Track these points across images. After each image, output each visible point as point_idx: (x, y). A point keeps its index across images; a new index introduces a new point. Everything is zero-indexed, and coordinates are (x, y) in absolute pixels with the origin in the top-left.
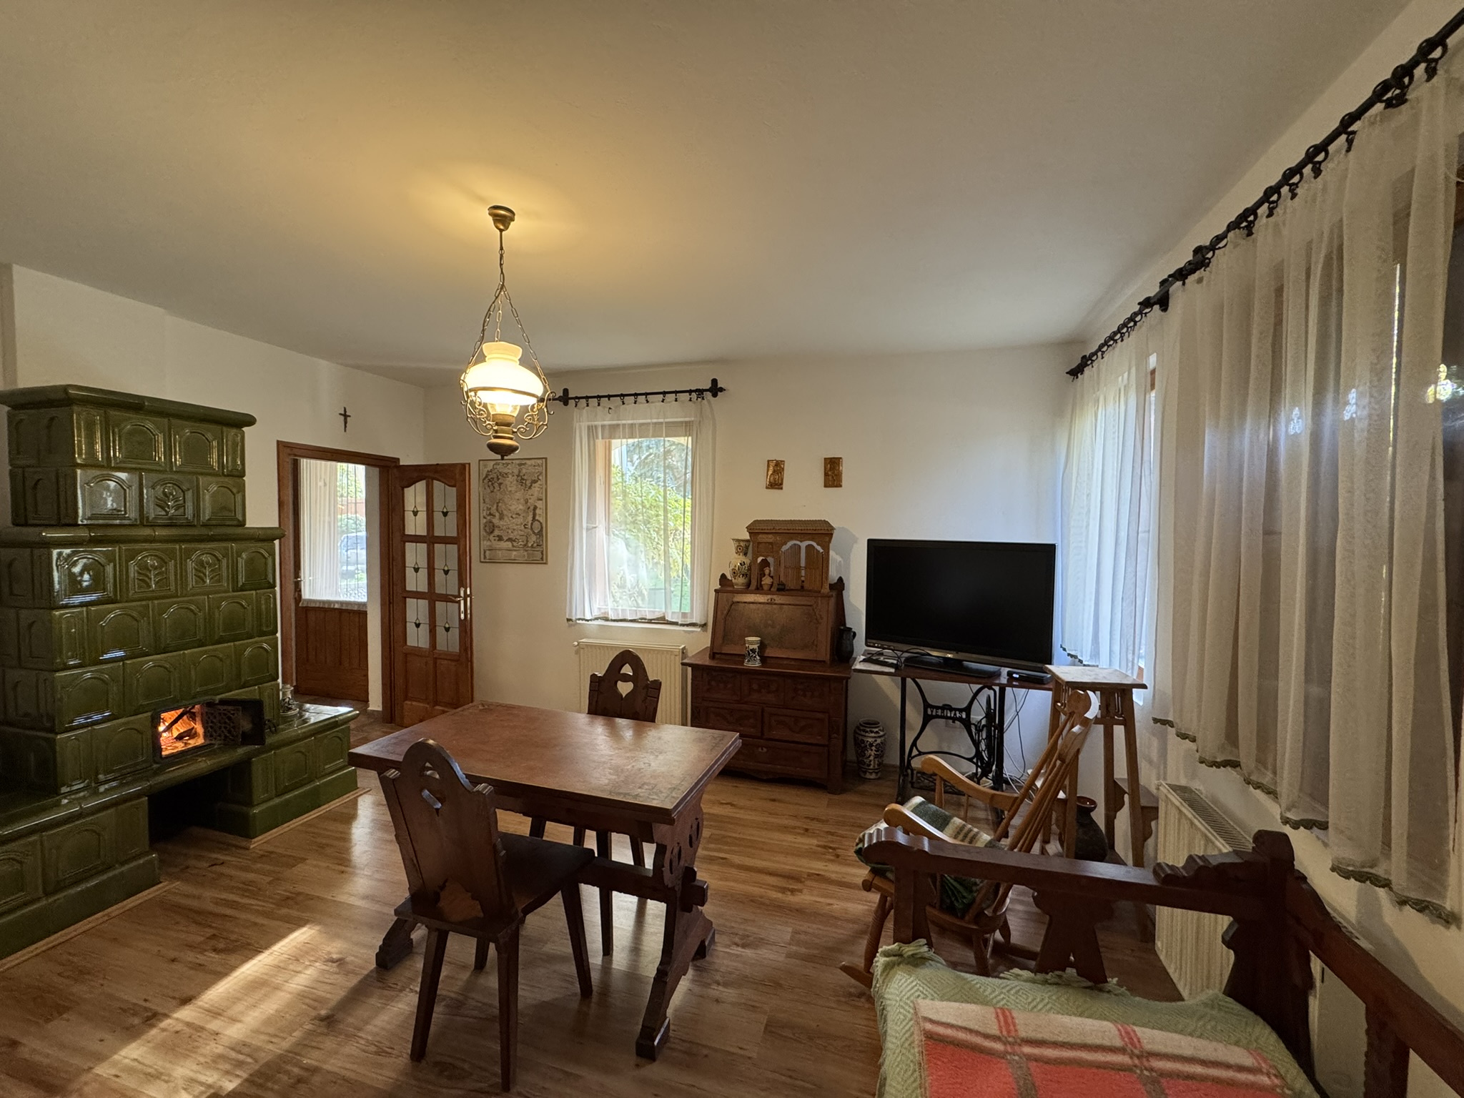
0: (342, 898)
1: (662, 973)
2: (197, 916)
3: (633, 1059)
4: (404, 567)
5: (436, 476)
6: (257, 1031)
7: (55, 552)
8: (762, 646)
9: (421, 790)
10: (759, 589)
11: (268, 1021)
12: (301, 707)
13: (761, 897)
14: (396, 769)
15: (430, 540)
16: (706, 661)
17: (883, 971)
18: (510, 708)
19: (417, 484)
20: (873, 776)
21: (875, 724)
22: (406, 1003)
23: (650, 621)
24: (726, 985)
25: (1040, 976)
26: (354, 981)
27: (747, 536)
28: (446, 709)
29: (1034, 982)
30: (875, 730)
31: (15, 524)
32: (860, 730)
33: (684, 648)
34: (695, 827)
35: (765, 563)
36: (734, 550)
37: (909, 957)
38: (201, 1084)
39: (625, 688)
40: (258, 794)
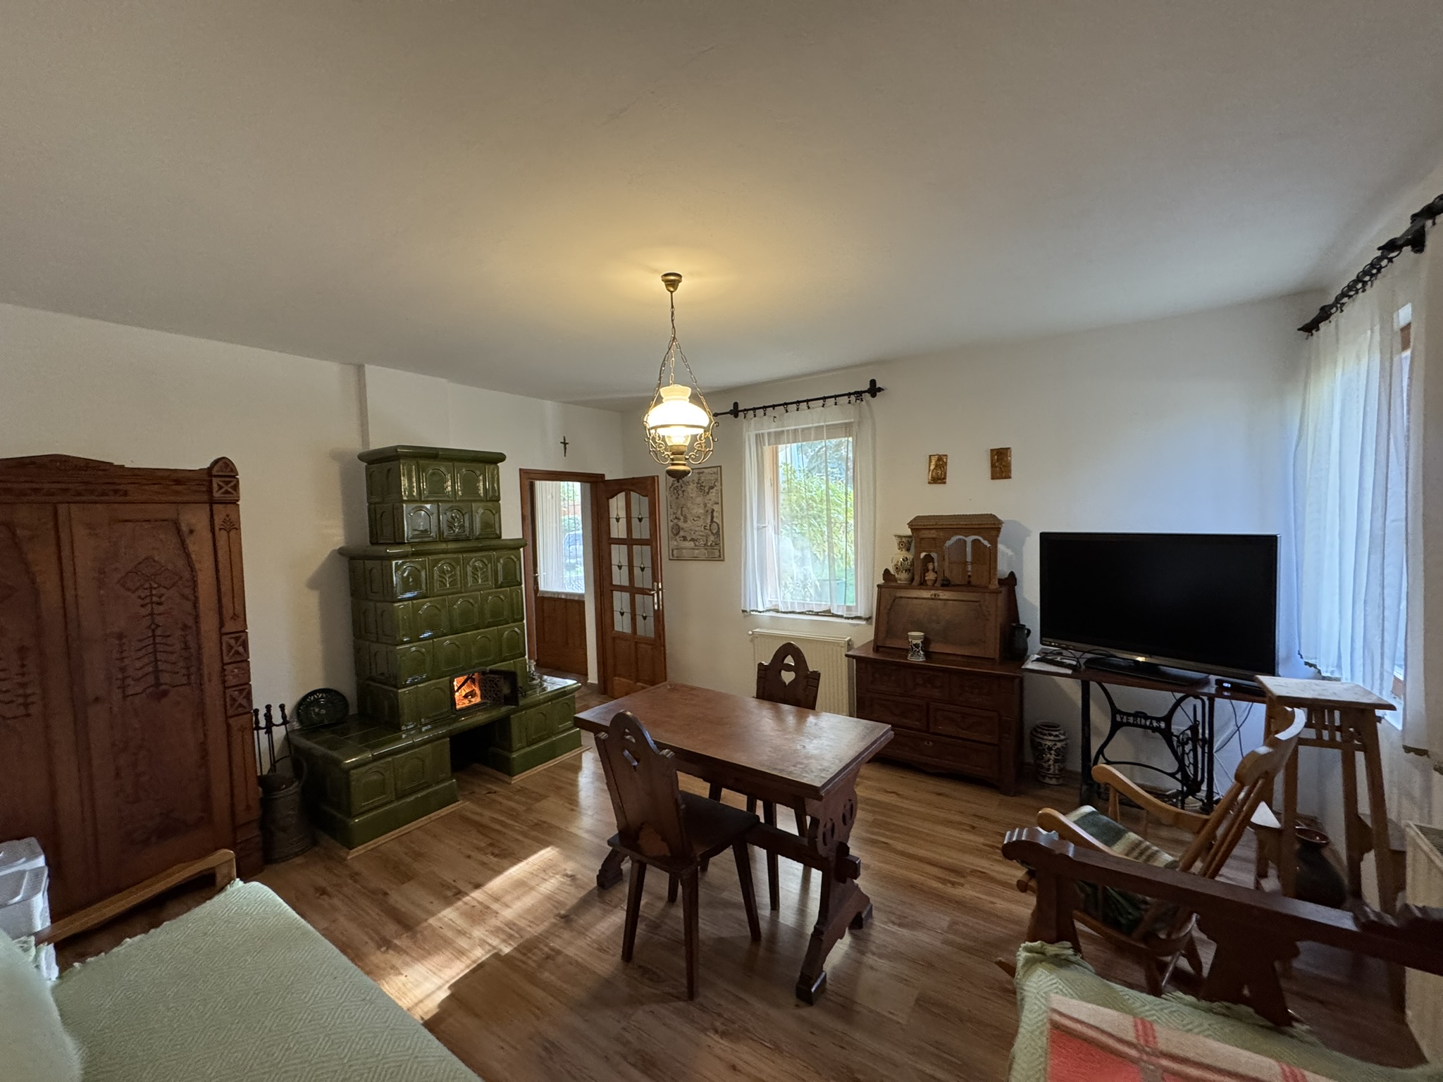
0: (573, 830)
1: (818, 931)
2: (482, 828)
3: (793, 1000)
4: (611, 565)
5: (633, 488)
6: (520, 916)
7: (394, 563)
8: (926, 641)
9: (623, 750)
10: (923, 584)
11: (528, 911)
12: (541, 678)
13: (922, 884)
14: (606, 732)
15: (629, 542)
16: (871, 655)
17: (1024, 965)
18: (693, 689)
19: (619, 495)
20: (1053, 782)
21: (1052, 727)
22: (618, 918)
23: (817, 614)
24: (880, 956)
25: (1204, 1003)
26: (583, 893)
27: (909, 532)
28: (645, 685)
29: (1196, 1007)
30: (1055, 733)
31: (372, 543)
32: (1037, 732)
33: (850, 640)
34: (848, 807)
35: (929, 559)
36: (896, 547)
37: (1051, 956)
38: (490, 945)
39: (788, 677)
40: (516, 745)
